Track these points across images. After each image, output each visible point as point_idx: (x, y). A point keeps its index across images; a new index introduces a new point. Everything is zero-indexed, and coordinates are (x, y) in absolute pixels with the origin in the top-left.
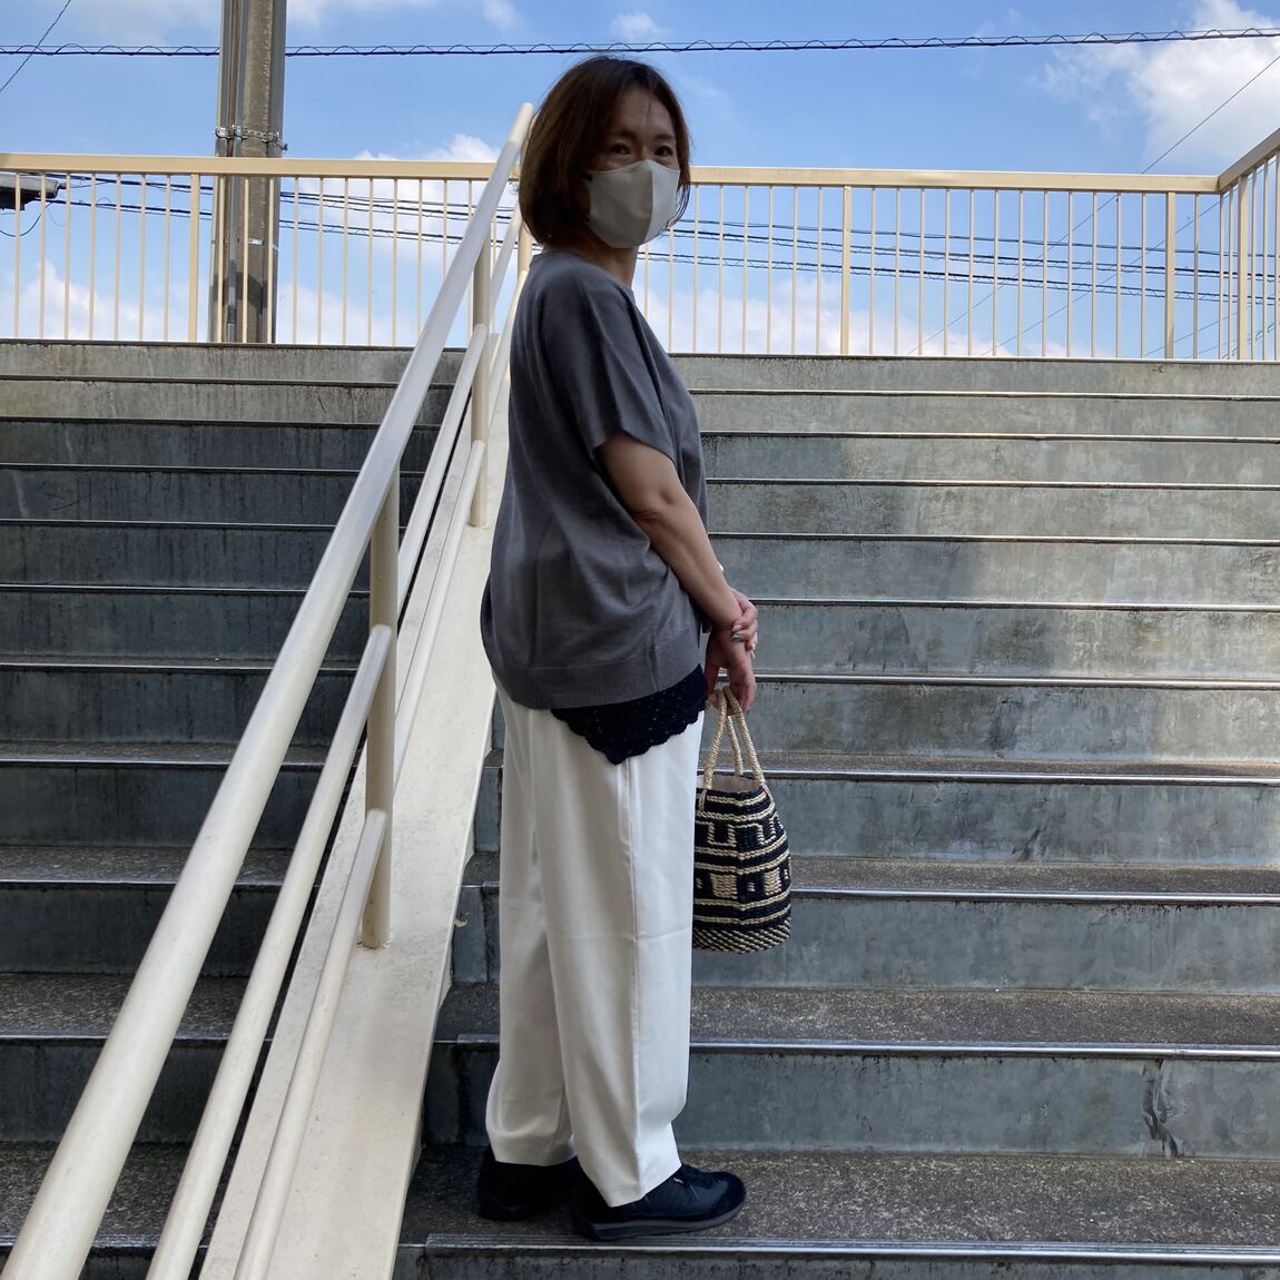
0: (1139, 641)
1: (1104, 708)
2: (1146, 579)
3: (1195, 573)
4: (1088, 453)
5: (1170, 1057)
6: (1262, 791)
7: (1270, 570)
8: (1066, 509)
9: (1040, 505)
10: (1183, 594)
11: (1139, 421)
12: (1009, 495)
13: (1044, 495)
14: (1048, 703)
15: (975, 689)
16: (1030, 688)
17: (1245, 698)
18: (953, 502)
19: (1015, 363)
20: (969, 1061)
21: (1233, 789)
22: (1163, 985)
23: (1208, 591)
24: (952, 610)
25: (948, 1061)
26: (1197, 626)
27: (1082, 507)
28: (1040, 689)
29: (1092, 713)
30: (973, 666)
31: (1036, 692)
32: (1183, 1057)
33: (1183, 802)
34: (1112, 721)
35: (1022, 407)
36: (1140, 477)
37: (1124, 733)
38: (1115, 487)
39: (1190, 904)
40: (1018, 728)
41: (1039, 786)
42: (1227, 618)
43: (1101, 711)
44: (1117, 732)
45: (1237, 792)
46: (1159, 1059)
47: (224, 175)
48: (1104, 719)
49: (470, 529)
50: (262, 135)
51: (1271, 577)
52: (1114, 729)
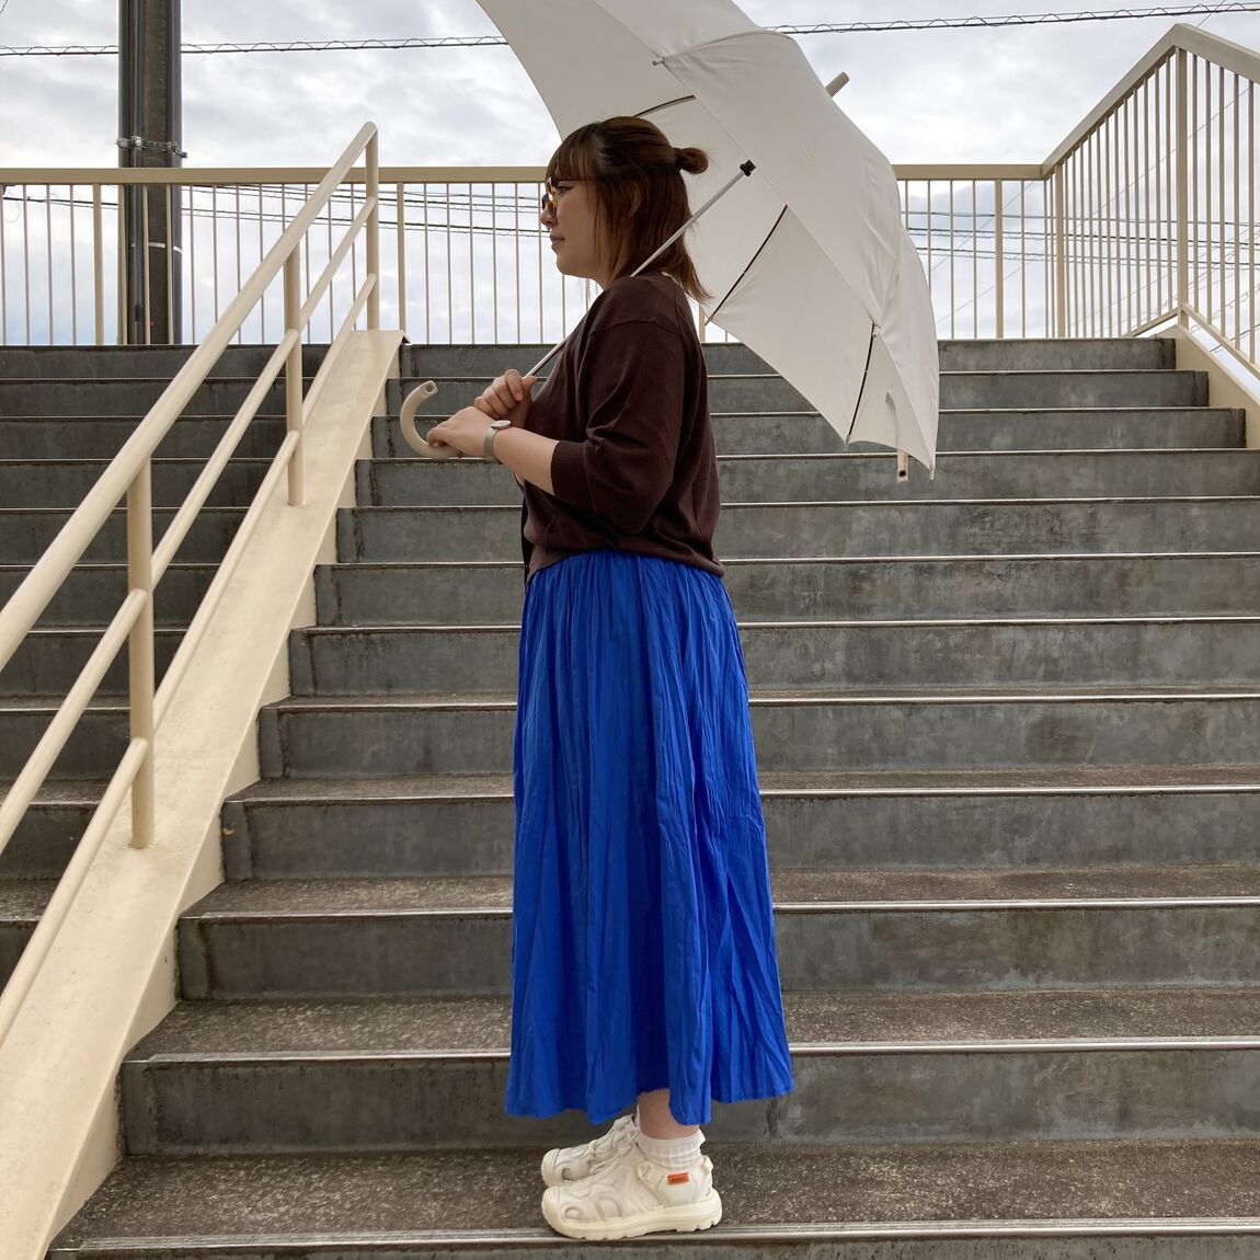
0: (856, 590)
1: (805, 645)
2: (879, 537)
3: (922, 530)
6: (911, 708)
7: (988, 526)
8: (826, 478)
9: (803, 475)
10: (913, 549)
12: (776, 466)
13: (806, 466)
14: (758, 643)
21: (887, 708)
27: (840, 475)
29: (795, 650)
33: (846, 720)
34: (813, 657)
37: (823, 667)
39: (821, 797)
42: (931, 568)
43: (803, 648)
44: (816, 666)
45: (890, 711)
47: (124, 184)
48: (805, 655)
49: (288, 508)
50: (161, 144)
51: (988, 532)
52: (814, 662)
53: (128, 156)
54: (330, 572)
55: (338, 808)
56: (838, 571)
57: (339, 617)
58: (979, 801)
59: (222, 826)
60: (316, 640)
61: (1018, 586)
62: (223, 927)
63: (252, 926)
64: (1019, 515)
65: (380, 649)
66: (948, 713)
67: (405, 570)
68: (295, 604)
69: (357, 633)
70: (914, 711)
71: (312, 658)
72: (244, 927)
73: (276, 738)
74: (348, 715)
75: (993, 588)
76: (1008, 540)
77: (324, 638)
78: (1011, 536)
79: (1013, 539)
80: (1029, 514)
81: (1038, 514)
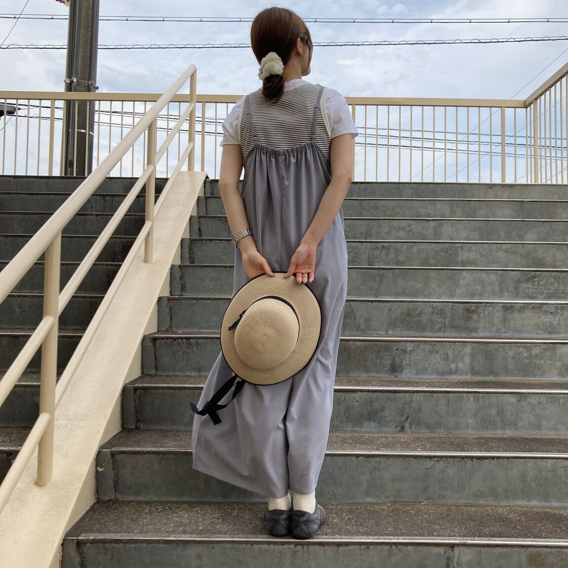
0: (469, 319)
1: (447, 352)
2: (474, 288)
3: (499, 285)
4: (453, 226)
5: (458, 545)
6: (521, 396)
7: (536, 283)
8: (440, 254)
9: (427, 252)
10: (494, 295)
11: (480, 211)
12: (411, 247)
13: (429, 247)
14: (418, 351)
15: (382, 343)
16: (410, 343)
17: (517, 348)
18: (385, 250)
20: (351, 547)
21: (506, 395)
22: (465, 500)
23: (506, 294)
24: (377, 303)
25: (340, 547)
26: (497, 311)
27: (447, 253)
28: (414, 343)
29: (441, 355)
30: (387, 331)
31: (412, 345)
32: (465, 545)
33: (481, 402)
34: (451, 360)
35: (424, 205)
36: (478, 239)
37: (457, 366)
38: (463, 243)
40: (404, 362)
41: (408, 394)
42: (512, 307)
43: (445, 354)
44: (453, 365)
45: (508, 397)
46: (452, 546)
47: (66, 100)
48: (447, 358)
49: (144, 264)
50: (86, 82)
51: (537, 287)
52: (452, 363)
53: (69, 87)
54: (166, 301)
55: (170, 456)
56: (458, 307)
57: (171, 327)
59: (97, 466)
60: (158, 342)
61: (561, 319)
62: (93, 545)
63: (113, 545)
64: (554, 278)
65: (195, 348)
66: (543, 399)
67: (209, 301)
68: (147, 320)
69: (182, 338)
70: (523, 398)
71: (155, 353)
72: (107, 545)
73: (132, 405)
74: (177, 391)
75: (547, 320)
76: (547, 291)
77: (163, 341)
78: (549, 290)
79: (550, 291)
80: (559, 277)
81: (564, 277)
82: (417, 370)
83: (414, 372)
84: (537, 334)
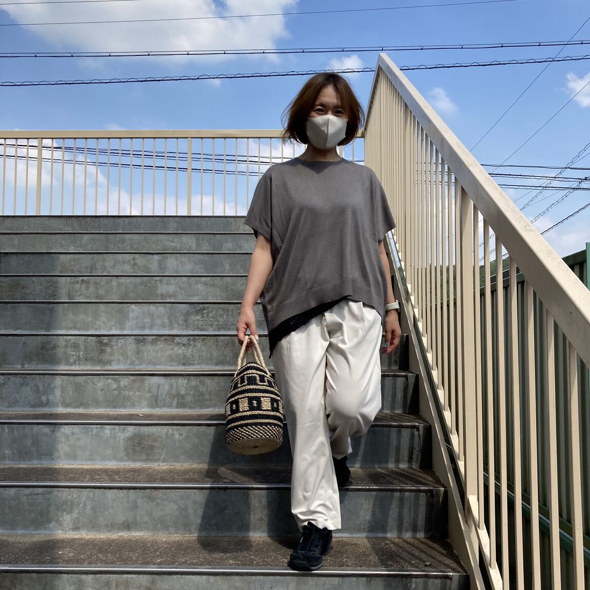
0: (102, 352)
3: (168, 317)
4: (177, 260)
7: (205, 315)
10: (164, 327)
13: (128, 281)
14: (10, 383)
19: (187, 218)
28: (5, 376)
29: (31, 388)
31: (3, 378)
34: (41, 392)
36: (203, 271)
37: (48, 398)
42: (144, 339)
43: (36, 387)
44: (44, 397)
48: (37, 390)
51: (206, 319)
52: (43, 395)
56: (91, 341)
58: (40, 490)
61: (195, 351)
64: (223, 310)
75: (180, 351)
76: (217, 323)
78: (219, 321)
79: (220, 323)
80: (228, 309)
81: (233, 309)
82: (9, 403)
83: (6, 404)
84: (171, 366)
